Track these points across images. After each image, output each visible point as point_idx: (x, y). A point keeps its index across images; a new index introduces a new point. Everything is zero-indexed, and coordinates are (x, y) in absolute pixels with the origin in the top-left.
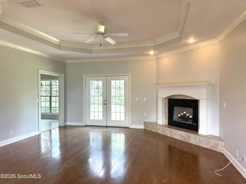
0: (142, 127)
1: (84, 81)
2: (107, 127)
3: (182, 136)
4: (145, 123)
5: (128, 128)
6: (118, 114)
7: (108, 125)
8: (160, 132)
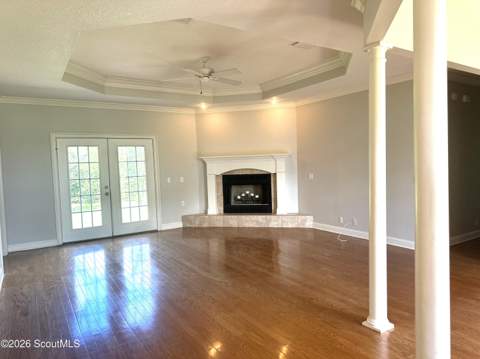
0: (179, 225)
1: (54, 147)
2: (114, 238)
3: (257, 222)
4: (185, 219)
5: (156, 231)
6: (135, 211)
7: (115, 234)
8: (220, 224)
